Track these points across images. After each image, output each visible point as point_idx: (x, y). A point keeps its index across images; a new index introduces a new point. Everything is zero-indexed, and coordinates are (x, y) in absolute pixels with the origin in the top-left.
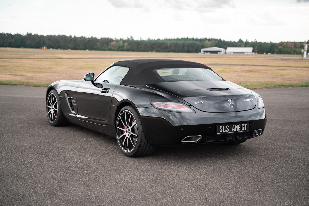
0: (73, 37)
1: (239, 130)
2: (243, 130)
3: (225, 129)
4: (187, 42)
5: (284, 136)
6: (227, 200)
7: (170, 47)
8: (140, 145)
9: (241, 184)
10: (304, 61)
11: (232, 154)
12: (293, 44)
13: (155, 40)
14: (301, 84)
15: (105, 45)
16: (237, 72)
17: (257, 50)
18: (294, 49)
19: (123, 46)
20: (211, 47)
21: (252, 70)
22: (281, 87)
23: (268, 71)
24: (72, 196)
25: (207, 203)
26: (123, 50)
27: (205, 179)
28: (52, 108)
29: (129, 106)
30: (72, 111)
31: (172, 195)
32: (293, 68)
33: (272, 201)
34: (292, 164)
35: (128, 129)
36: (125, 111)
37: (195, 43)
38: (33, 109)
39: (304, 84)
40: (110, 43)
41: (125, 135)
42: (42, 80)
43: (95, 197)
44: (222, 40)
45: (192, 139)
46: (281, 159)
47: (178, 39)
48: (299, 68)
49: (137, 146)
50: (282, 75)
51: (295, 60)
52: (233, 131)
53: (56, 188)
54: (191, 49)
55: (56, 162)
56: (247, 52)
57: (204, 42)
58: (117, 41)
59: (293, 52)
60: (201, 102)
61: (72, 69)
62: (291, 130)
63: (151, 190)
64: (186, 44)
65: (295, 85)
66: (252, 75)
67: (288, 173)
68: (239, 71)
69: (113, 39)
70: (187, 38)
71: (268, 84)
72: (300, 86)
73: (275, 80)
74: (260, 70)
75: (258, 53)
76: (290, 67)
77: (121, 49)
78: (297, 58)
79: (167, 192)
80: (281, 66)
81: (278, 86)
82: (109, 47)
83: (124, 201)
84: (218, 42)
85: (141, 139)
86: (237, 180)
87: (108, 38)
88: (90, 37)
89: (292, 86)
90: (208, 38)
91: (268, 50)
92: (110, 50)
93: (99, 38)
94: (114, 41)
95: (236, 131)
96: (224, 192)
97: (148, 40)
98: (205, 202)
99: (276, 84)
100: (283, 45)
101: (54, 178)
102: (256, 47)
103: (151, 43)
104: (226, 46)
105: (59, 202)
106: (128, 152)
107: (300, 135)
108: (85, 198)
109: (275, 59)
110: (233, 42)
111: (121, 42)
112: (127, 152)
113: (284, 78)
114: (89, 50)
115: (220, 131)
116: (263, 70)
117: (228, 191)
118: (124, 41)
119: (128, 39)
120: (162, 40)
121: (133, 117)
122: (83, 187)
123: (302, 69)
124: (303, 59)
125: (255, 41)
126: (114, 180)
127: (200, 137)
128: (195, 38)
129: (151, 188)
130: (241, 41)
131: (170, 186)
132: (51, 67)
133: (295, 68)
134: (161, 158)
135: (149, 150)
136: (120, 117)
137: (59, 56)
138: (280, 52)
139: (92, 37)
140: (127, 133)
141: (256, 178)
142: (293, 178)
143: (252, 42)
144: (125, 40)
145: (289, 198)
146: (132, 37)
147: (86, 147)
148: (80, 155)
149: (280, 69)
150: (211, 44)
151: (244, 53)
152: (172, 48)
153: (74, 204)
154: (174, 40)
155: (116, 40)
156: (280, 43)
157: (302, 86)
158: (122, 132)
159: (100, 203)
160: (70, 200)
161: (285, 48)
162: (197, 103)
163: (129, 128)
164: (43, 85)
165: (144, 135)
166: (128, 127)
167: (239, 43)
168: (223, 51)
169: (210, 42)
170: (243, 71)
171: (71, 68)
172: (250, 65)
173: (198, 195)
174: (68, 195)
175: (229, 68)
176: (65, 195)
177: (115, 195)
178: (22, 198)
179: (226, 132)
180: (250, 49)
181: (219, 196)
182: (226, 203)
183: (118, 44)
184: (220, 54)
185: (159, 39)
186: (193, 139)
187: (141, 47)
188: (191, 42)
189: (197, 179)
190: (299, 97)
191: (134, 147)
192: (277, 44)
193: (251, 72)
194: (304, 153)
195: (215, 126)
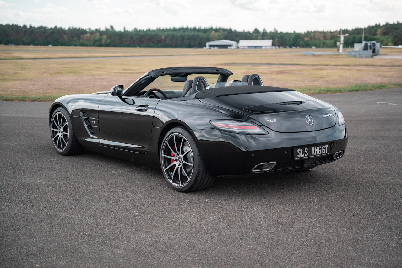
0: (28, 27)
1: (319, 153)
2: (323, 153)
3: (304, 153)
4: (187, 33)
5: (358, 157)
6: (325, 241)
7: (165, 40)
8: (197, 176)
9: (332, 220)
10: (340, 56)
11: (306, 183)
12: (322, 35)
13: (143, 30)
14: (350, 88)
15: (75, 39)
16: (266, 74)
17: (277, 43)
18: (324, 41)
19: (100, 40)
20: (218, 39)
21: (283, 71)
22: (328, 93)
23: (303, 72)
24: (135, 245)
25: (303, 245)
26: (101, 46)
27: (288, 215)
28: (59, 132)
29: (179, 127)
30: (91, 136)
31: (257, 237)
32: (332, 67)
33: (378, 239)
34: (382, 192)
35: (178, 156)
36: (174, 134)
37: (198, 35)
38: (22, 133)
39: (354, 89)
40: (82, 36)
41: (175, 165)
42: (12, 91)
43: (165, 246)
44: (233, 30)
45: (263, 167)
46: (367, 186)
47: (175, 30)
48: (339, 67)
49: (194, 178)
50: (322, 77)
51: (330, 56)
52: (312, 155)
53: (110, 236)
54: (192, 43)
55: (92, 203)
56: (266, 46)
57: (210, 33)
58: (92, 33)
59: (322, 45)
60: (274, 120)
61: (46, 74)
62: (362, 149)
63: (228, 233)
64: (186, 37)
65: (343, 90)
66: (286, 77)
67: (382, 203)
68: (268, 72)
69: (86, 30)
70: (187, 28)
71: (311, 90)
72: (349, 91)
73: (316, 84)
74: (292, 70)
75: (279, 47)
76: (327, 65)
77: (97, 43)
78: (331, 53)
79: (249, 235)
80: (316, 65)
81: (324, 92)
82: (81, 41)
83: (202, 248)
84: (228, 33)
85: (199, 170)
86: (326, 216)
87: (79, 29)
88: (53, 27)
89: (340, 91)
90: (214, 27)
91: (291, 42)
92: (83, 45)
93: (67, 29)
94: (88, 32)
95: (315, 154)
96: (316, 230)
97: (135, 30)
98: (300, 244)
99: (320, 90)
100: (310, 36)
101: (100, 224)
102: (277, 39)
103: (139, 35)
104: (237, 38)
105: (123, 253)
106: (181, 186)
107: (375, 154)
108: (153, 247)
109: (305, 55)
110: (247, 33)
111: (98, 34)
112: (178, 186)
113: (327, 81)
114: (53, 45)
115: (298, 155)
116: (297, 71)
117: (322, 230)
118: (102, 33)
119: (107, 29)
120: (154, 31)
121: (186, 141)
122: (142, 233)
123: (344, 67)
124: (339, 55)
125: (274, 31)
126: (176, 222)
127: (274, 164)
128: (197, 27)
129: (227, 230)
130: (256, 31)
131: (250, 227)
132: (16, 72)
133: (334, 67)
134: (222, 192)
135: (207, 182)
136: (166, 141)
137: (17, 55)
138: (307, 45)
139: (56, 27)
140: (177, 162)
141: (348, 211)
142: (390, 209)
143: (271, 32)
144: (103, 31)
145: (396, 234)
146: (112, 27)
147: (120, 182)
148: (117, 193)
149: (317, 69)
150: (219, 36)
151: (261, 47)
152: (167, 42)
153: (142, 255)
154: (170, 30)
155: (91, 31)
156: (305, 33)
157: (353, 91)
158: (170, 161)
159: (173, 252)
160: (134, 250)
161: (313, 40)
162: (269, 122)
163: (180, 155)
164: (17, 98)
165: (202, 164)
166: (178, 155)
167: (255, 35)
168: (234, 45)
169: (217, 33)
170: (272, 73)
171: (44, 72)
172: (276, 64)
173: (288, 236)
174: (129, 244)
175: (253, 69)
176: (124, 243)
177: (187, 241)
178: (73, 251)
179: (305, 156)
180: (269, 42)
181: (313, 236)
182: (325, 244)
183: (93, 37)
184: (230, 49)
185: (149, 30)
186: (265, 167)
187: (126, 41)
188: (193, 33)
189: (278, 217)
190: (353, 104)
191: (189, 179)
192: (303, 34)
193: (282, 73)
194: (390, 177)
195: (292, 150)
